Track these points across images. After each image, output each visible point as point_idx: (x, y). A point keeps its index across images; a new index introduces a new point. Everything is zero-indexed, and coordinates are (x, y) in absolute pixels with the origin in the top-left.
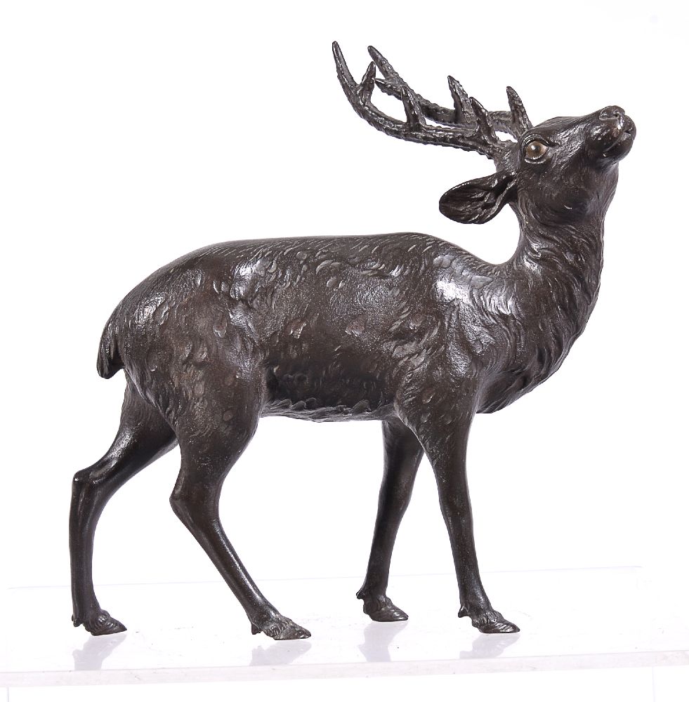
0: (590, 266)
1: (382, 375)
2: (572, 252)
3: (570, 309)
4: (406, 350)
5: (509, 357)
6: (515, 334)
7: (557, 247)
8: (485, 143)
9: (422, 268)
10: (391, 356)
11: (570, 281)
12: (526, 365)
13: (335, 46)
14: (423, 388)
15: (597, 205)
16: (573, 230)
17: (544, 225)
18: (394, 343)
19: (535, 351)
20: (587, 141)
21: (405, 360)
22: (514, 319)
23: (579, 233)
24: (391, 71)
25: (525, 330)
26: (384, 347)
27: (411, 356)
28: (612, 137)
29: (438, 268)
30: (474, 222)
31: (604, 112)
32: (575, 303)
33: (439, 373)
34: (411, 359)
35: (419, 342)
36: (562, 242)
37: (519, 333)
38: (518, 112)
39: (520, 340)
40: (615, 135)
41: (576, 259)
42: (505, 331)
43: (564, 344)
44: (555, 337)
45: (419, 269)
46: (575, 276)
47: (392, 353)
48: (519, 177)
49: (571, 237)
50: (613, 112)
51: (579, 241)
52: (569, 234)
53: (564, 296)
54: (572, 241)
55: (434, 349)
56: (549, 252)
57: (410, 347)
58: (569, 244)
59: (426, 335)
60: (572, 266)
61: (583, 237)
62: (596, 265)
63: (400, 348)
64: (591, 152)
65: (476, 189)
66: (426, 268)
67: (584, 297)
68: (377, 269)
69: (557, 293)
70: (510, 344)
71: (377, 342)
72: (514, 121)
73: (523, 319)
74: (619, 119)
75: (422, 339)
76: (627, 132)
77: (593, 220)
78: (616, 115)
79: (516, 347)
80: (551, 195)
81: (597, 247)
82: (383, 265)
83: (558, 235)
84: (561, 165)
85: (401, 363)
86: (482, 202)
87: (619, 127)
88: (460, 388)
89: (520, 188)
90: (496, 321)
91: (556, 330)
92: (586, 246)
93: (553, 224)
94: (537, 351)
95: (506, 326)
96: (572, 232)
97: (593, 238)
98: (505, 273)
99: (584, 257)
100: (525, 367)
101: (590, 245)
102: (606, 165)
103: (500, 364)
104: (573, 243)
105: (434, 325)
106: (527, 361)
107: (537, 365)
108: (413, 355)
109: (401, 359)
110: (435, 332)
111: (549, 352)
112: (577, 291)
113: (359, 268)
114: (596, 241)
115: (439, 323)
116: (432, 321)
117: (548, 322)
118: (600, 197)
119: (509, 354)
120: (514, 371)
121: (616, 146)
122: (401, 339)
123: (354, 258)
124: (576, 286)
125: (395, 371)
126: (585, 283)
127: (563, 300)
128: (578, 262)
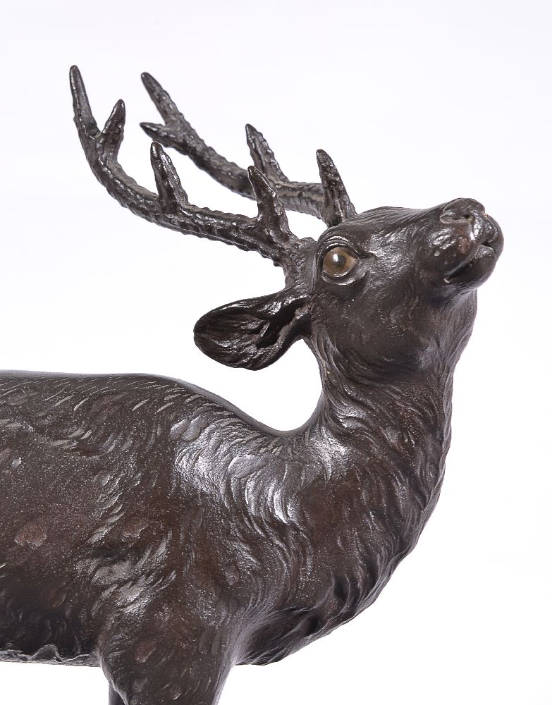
0: (424, 451)
1: (76, 612)
2: (395, 428)
3: (389, 516)
4: (114, 573)
5: (285, 590)
6: (296, 553)
7: (371, 417)
8: (269, 241)
9: (152, 441)
10: (89, 582)
11: (389, 474)
12: (315, 602)
13: (75, 72)
14: (136, 638)
15: (438, 356)
16: (398, 393)
17: (352, 380)
18: (95, 563)
19: (329, 580)
20: (419, 255)
21: (112, 589)
22: (296, 529)
23: (407, 398)
24: (173, 111)
25: (315, 547)
26: (79, 567)
27: (122, 583)
28: (459, 253)
29: (175, 441)
30: (244, 366)
31: (447, 209)
32: (397, 510)
33: (165, 615)
34: (121, 589)
35: (135, 563)
36: (380, 410)
37: (304, 551)
38: (332, 191)
39: (305, 564)
40: (463, 250)
41: (401, 439)
42: (280, 548)
43: (380, 571)
44: (364, 559)
45: (146, 442)
46: (399, 466)
47: (91, 578)
48: (314, 301)
49: (393, 404)
50: (466, 209)
51: (406, 411)
52: (390, 398)
53: (380, 497)
54: (395, 411)
55: (158, 577)
56: (359, 425)
57: (122, 570)
58: (390, 415)
59: (148, 553)
60: (394, 449)
61: (414, 405)
62: (435, 449)
63: (105, 570)
64: (423, 275)
65: (248, 316)
66: (158, 440)
67: (414, 499)
68: (78, 438)
69: (370, 491)
70: (289, 569)
71: (67, 560)
72: (327, 203)
73: (311, 530)
74: (473, 223)
75: (140, 558)
76: (486, 244)
77: (431, 379)
78: (467, 217)
79: (298, 574)
80: (360, 337)
81: (436, 422)
82: (89, 433)
83: (373, 399)
84: (376, 291)
85: (106, 594)
86: (257, 336)
87: (472, 237)
88: (197, 643)
89: (315, 319)
90: (265, 533)
91: (367, 548)
92: (417, 420)
93: (366, 382)
94: (333, 581)
95: (282, 541)
96: (396, 396)
97: (431, 407)
98: (289, 450)
99: (415, 437)
100: (312, 606)
101: (425, 418)
102: (451, 296)
103: (271, 600)
104: (395, 412)
105: (161, 535)
106: (316, 597)
107: (334, 600)
108: (125, 582)
109: (105, 588)
110: (162, 549)
111: (354, 581)
112: (401, 490)
113: (50, 434)
114: (434, 412)
115: (170, 535)
116: (158, 531)
117: (352, 535)
118: (443, 344)
119: (285, 585)
120: (294, 610)
121: (467, 266)
122: (107, 556)
123: (44, 417)
124: (401, 481)
125: (96, 606)
126: (415, 477)
127: (380, 502)
128: (404, 444)
